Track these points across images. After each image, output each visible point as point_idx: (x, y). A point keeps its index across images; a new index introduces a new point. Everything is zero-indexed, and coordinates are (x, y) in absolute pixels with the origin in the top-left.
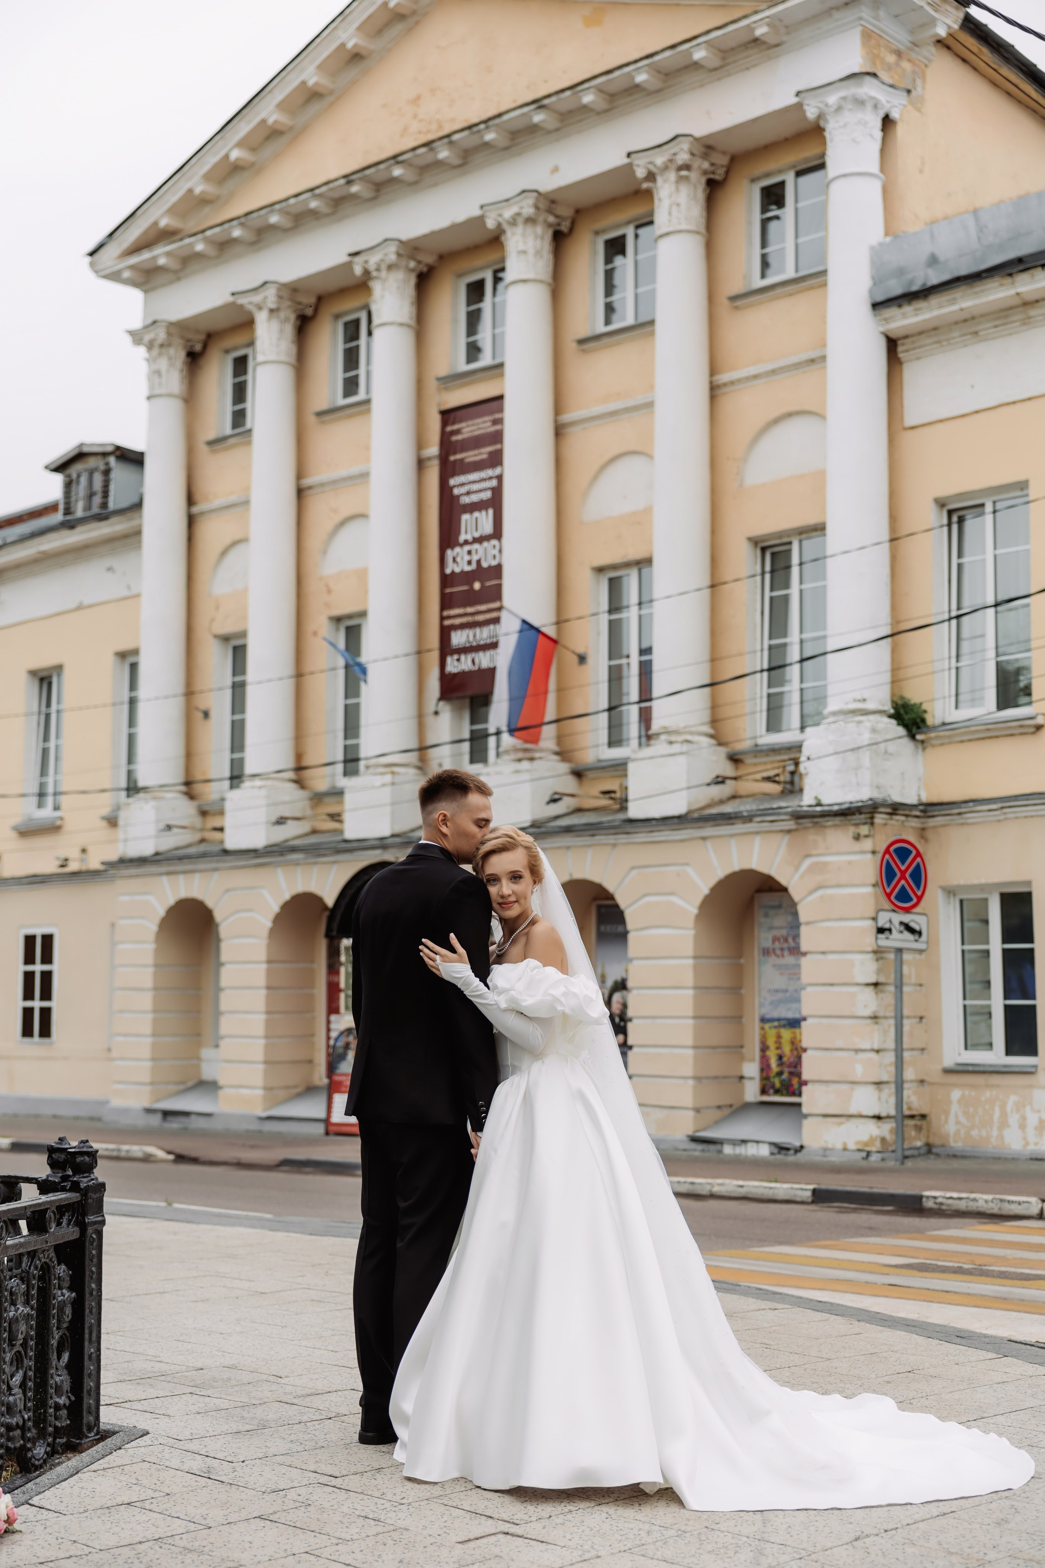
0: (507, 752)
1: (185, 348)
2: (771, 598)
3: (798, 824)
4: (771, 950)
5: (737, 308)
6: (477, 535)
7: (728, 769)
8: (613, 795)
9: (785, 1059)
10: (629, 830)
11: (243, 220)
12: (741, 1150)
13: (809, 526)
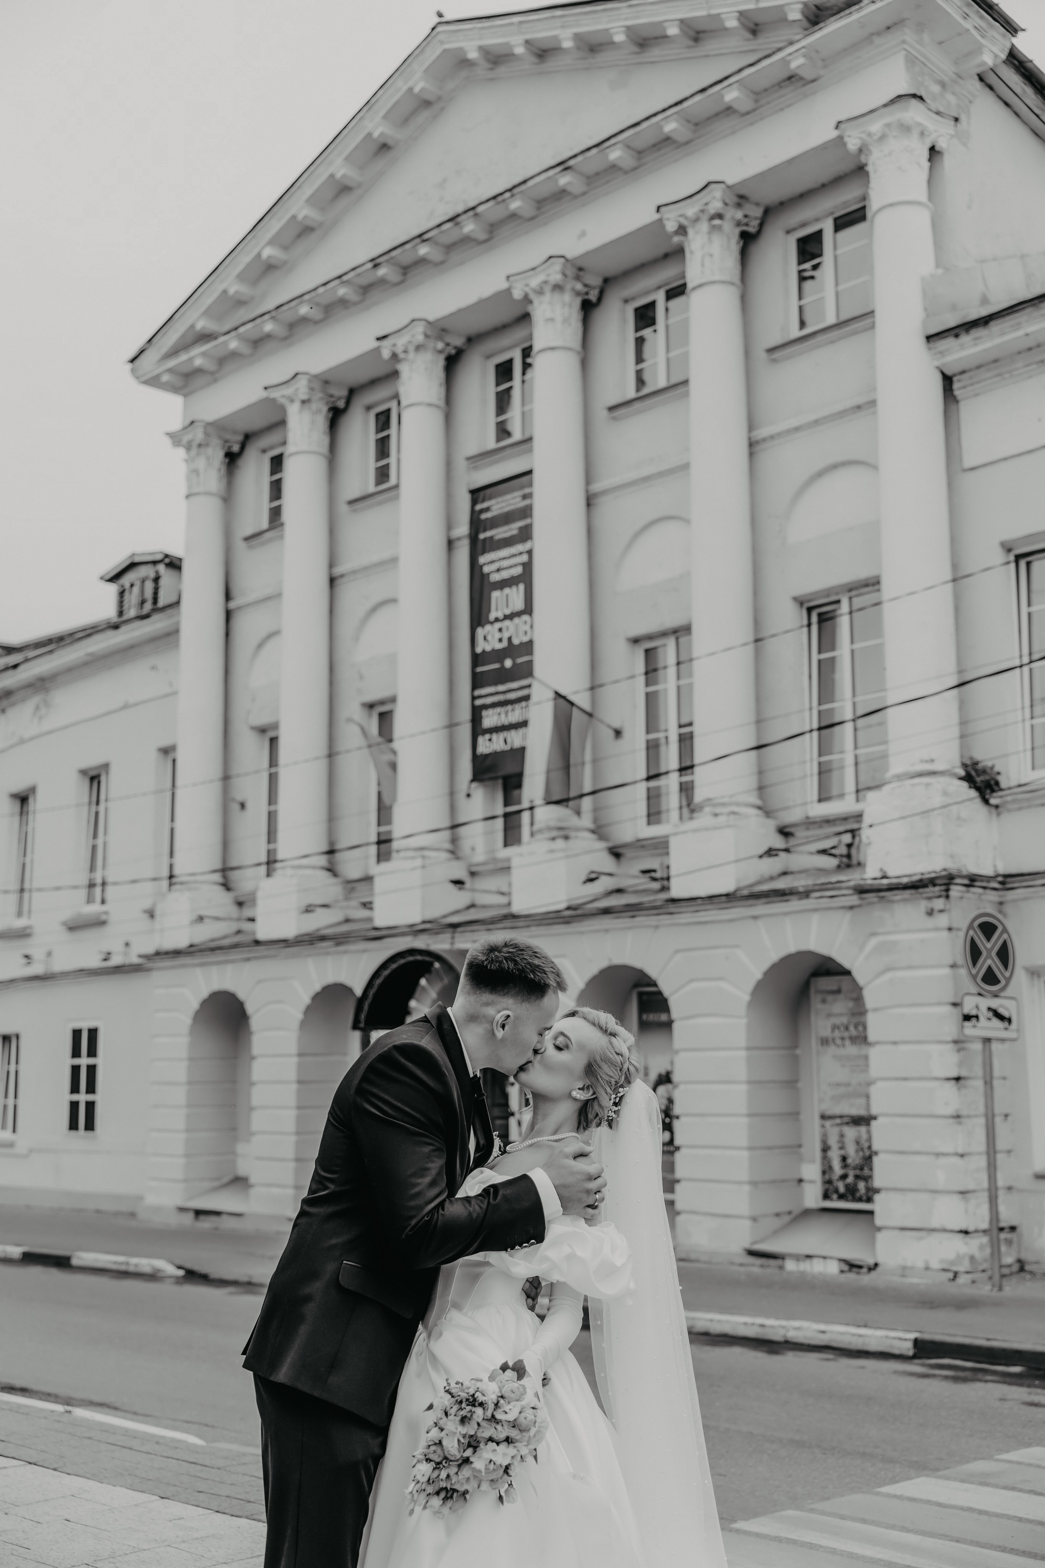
0: (540, 831)
1: (223, 448)
2: (820, 661)
3: (861, 899)
4: (830, 1039)
5: (774, 361)
6: (508, 612)
7: (778, 842)
8: (653, 874)
9: (849, 1161)
10: (672, 910)
11: (274, 314)
12: (805, 1266)
13: (859, 581)
